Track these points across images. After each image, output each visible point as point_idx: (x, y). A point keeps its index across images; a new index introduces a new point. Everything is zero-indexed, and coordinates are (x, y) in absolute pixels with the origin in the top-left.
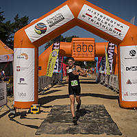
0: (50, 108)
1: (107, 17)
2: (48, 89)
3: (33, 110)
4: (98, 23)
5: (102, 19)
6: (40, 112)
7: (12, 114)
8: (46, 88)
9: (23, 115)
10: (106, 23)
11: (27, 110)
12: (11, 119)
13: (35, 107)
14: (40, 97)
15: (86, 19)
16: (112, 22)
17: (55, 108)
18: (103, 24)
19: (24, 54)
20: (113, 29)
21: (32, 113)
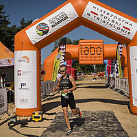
0: (55, 115)
1: (114, 14)
4: (104, 22)
5: (109, 17)
7: (12, 122)
9: (24, 124)
10: (113, 21)
11: (29, 118)
12: (11, 128)
13: (37, 115)
16: (120, 19)
17: (60, 115)
19: (25, 57)
21: (34, 121)
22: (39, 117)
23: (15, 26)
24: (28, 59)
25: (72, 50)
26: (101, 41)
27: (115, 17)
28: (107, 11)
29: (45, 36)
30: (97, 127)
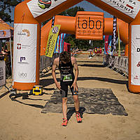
2: (47, 72)
6: (43, 93)
17: (58, 90)
19: (26, 30)
24: (28, 32)
30: (96, 101)
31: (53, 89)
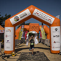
0: (20, 54)
1: (45, 14)
2: (19, 45)
3: (13, 54)
4: (41, 17)
5: (43, 15)
6: (16, 55)
7: (3, 56)
8: (18, 45)
9: (8, 57)
10: (45, 17)
11: (10, 55)
13: (13, 53)
14: (16, 48)
15: (36, 15)
16: (47, 16)
18: (44, 17)
20: (48, 19)
21: (12, 56)
22: (14, 54)
23: (3, 17)
25: (27, 27)
26: (38, 24)
27: (46, 15)
28: (42, 13)
29: (18, 21)
30: (38, 59)
31: (20, 53)
